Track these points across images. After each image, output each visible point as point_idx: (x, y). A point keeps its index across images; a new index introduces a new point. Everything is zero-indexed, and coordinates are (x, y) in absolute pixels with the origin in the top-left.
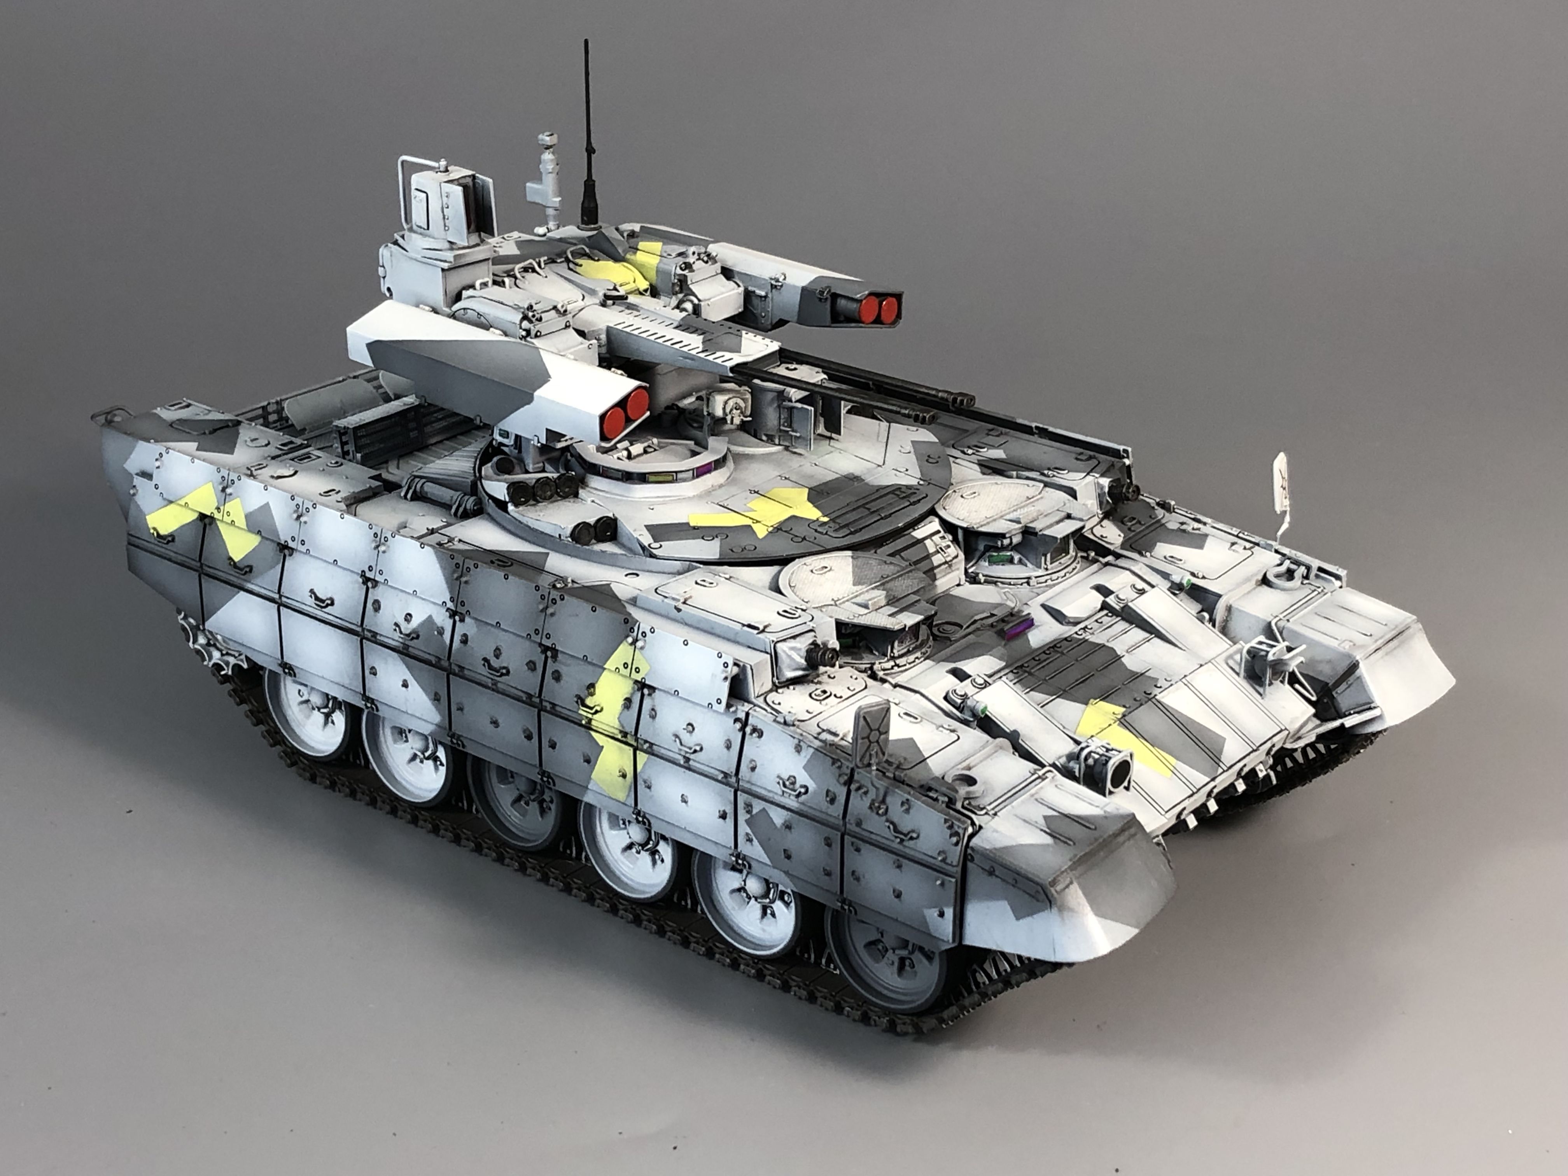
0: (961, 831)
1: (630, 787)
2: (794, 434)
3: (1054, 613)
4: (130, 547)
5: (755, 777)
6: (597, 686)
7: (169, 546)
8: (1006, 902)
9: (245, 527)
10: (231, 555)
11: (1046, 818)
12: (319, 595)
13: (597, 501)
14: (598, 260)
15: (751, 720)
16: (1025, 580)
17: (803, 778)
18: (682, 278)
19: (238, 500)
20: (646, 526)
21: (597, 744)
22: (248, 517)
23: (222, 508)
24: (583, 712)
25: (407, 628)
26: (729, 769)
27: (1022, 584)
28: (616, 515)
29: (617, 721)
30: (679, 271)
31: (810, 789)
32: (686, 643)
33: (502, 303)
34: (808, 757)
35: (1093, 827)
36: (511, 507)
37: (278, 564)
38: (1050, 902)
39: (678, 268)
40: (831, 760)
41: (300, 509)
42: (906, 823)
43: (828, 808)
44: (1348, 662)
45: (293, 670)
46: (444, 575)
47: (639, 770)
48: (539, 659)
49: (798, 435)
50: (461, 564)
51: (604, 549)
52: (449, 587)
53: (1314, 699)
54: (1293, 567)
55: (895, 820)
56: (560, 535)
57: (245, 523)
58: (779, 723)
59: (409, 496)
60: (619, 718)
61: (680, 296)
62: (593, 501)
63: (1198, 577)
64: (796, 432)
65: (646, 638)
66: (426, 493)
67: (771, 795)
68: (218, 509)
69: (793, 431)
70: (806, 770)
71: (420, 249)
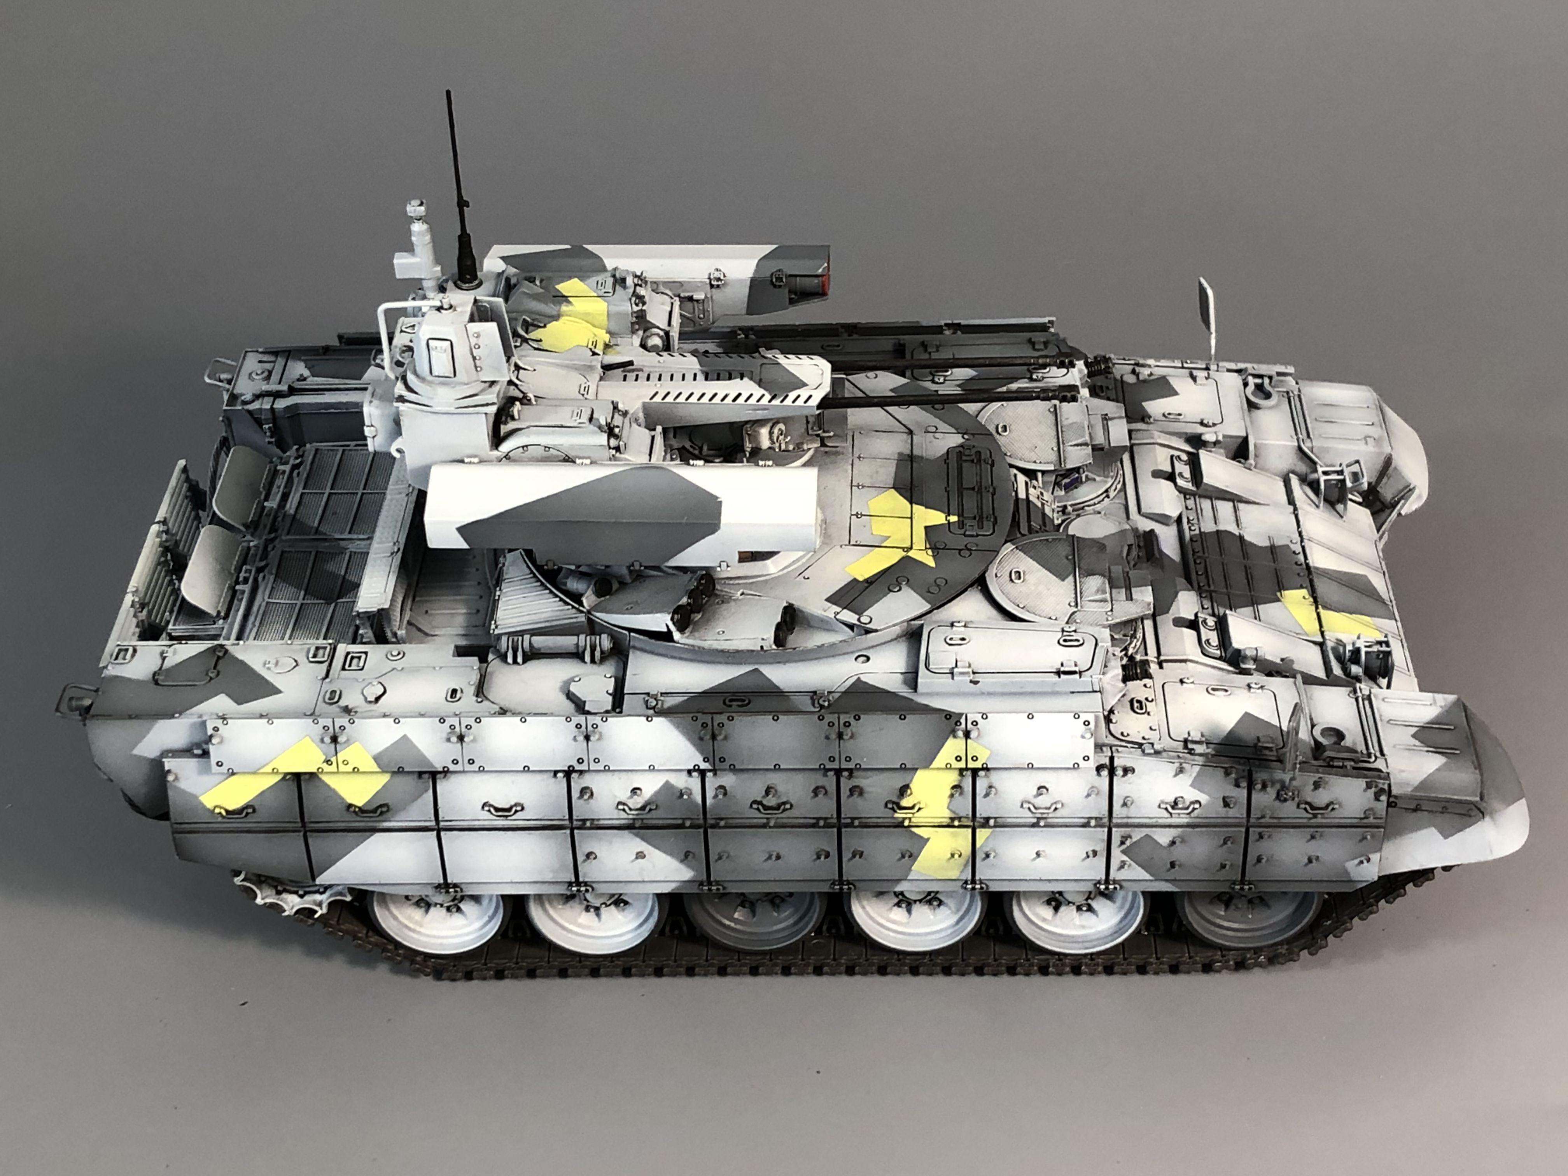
0: (1386, 787)
1: (967, 862)
2: (827, 435)
3: (1160, 519)
4: (177, 836)
5: (1133, 811)
6: (911, 786)
7: (250, 819)
8: (1433, 828)
9: (378, 770)
10: (350, 801)
11: (1414, 736)
12: (497, 805)
13: (746, 592)
14: (545, 326)
15: (1117, 762)
16: (1104, 495)
17: (1191, 794)
18: (640, 314)
19: (357, 744)
20: (827, 600)
21: (921, 837)
22: (377, 759)
23: (333, 759)
24: (899, 815)
25: (637, 802)
26: (1099, 813)
27: (1103, 500)
28: (791, 602)
29: (948, 811)
30: (636, 309)
31: (1203, 802)
32: (1030, 716)
33: (562, 426)
34: (1194, 775)
35: (1452, 727)
36: (677, 636)
37: (426, 791)
38: (1483, 813)
39: (634, 306)
40: (1222, 770)
41: (457, 729)
42: (1321, 798)
43: (1227, 812)
44: (1383, 458)
45: (458, 887)
46: (689, 740)
47: (978, 845)
48: (830, 782)
49: (832, 434)
50: (710, 724)
51: (819, 644)
52: (698, 750)
53: (1360, 500)
54: (1259, 381)
55: (1309, 800)
56: (762, 647)
57: (375, 765)
58: (1149, 754)
59: (520, 660)
60: (948, 808)
61: (641, 333)
62: (742, 594)
63: (1210, 426)
64: (828, 432)
65: (978, 726)
66: (539, 649)
67: (1154, 820)
68: (328, 762)
69: (824, 432)
70: (1195, 788)
71: (452, 401)
